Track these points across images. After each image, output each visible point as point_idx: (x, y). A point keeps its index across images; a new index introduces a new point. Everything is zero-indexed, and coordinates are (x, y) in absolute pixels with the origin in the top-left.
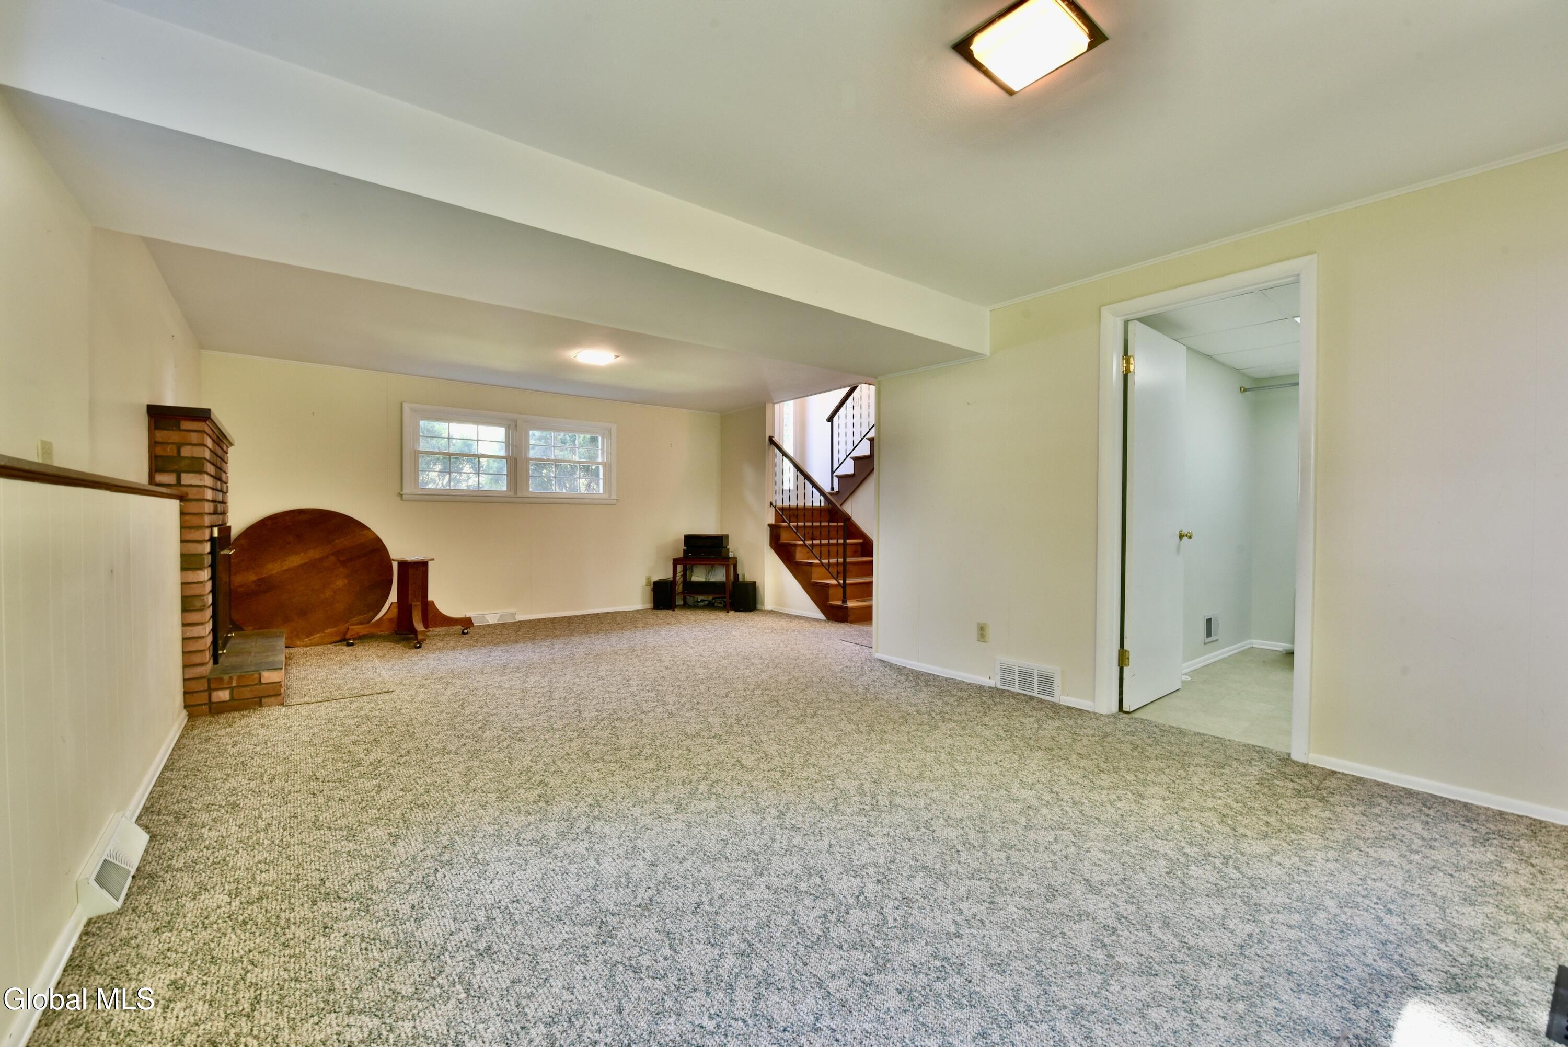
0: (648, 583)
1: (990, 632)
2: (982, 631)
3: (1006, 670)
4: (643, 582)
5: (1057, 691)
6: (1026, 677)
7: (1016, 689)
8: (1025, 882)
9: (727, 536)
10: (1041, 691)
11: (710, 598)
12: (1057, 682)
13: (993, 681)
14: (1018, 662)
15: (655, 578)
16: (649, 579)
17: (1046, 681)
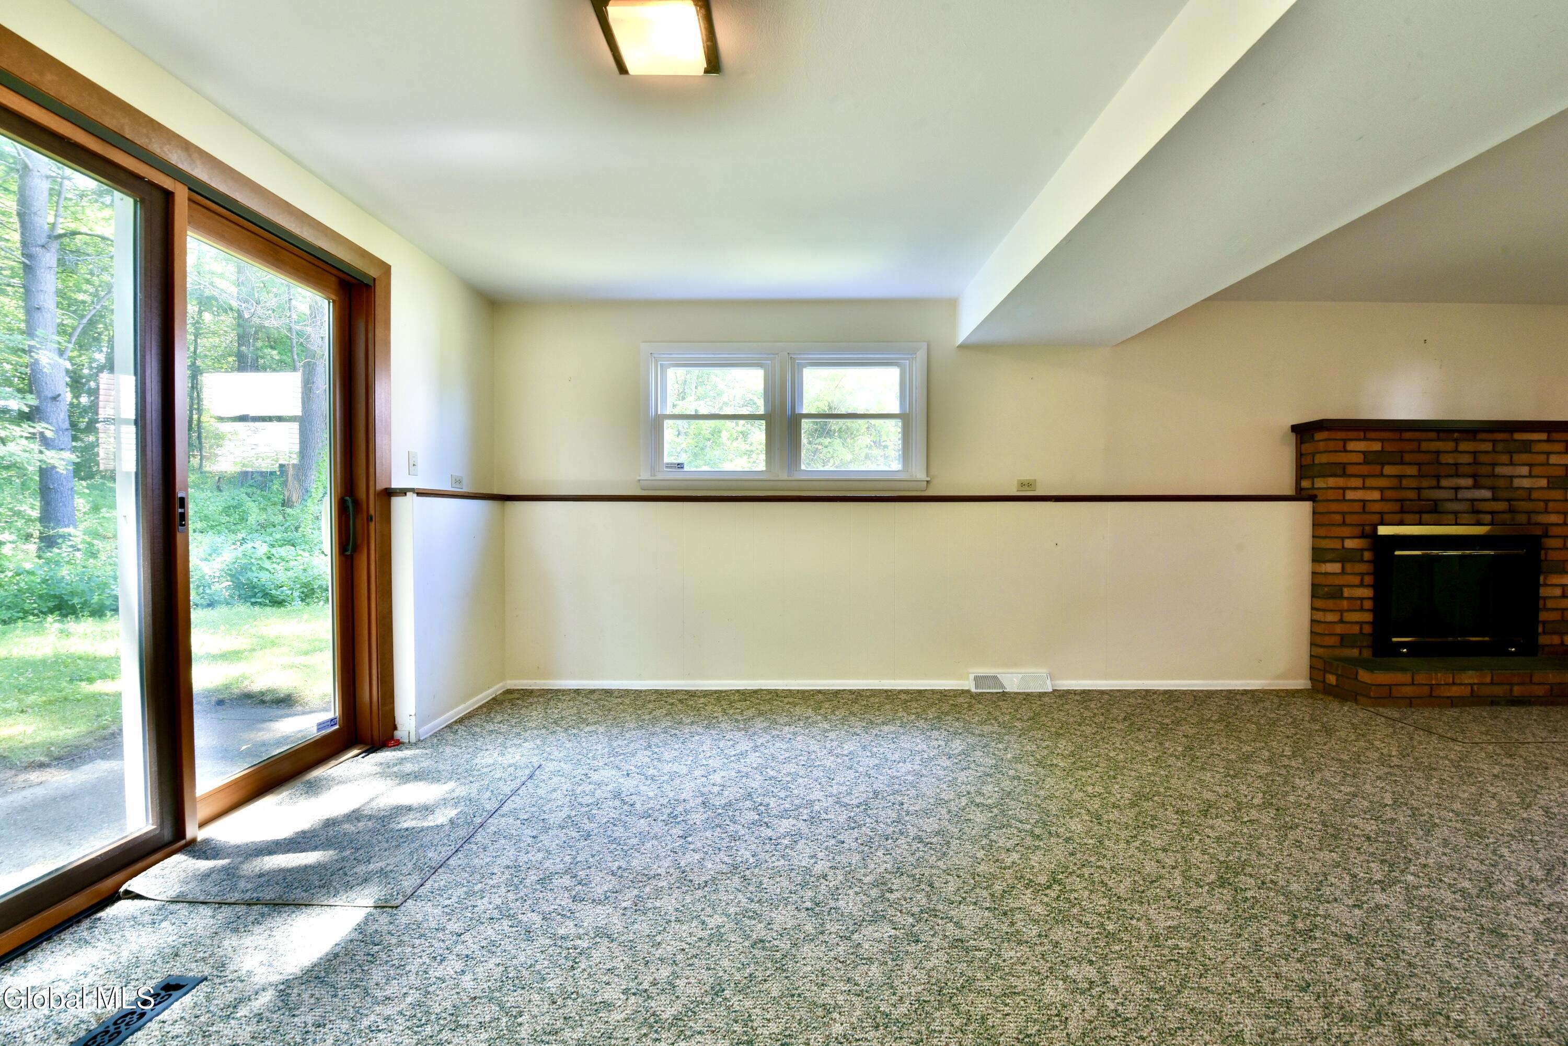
8: (669, 904)
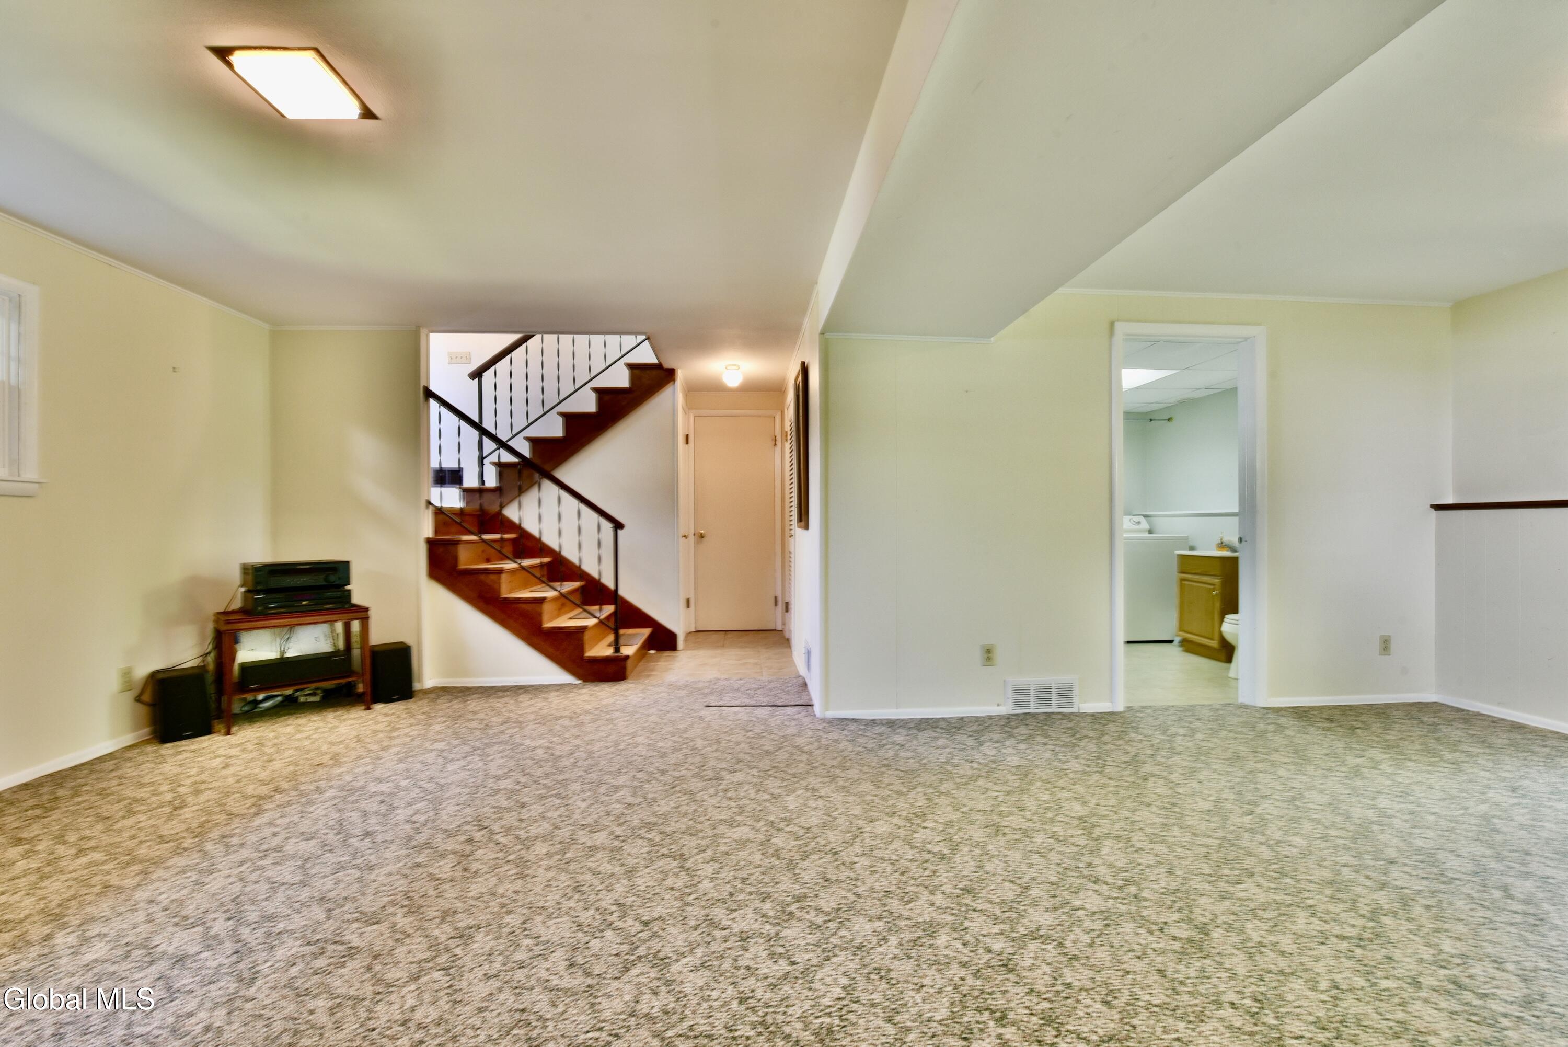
0: (128, 685)
1: (998, 655)
2: (988, 654)
3: (1020, 692)
4: (113, 683)
5: (1076, 700)
6: (1043, 694)
7: (1032, 709)
9: (346, 564)
10: (1061, 705)
11: (288, 692)
12: (1076, 691)
13: (1006, 709)
14: (1035, 680)
15: (143, 670)
16: (127, 674)
17: (1065, 692)
